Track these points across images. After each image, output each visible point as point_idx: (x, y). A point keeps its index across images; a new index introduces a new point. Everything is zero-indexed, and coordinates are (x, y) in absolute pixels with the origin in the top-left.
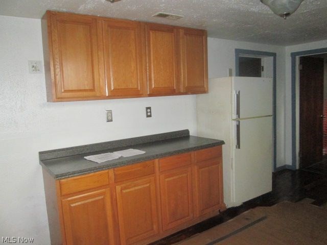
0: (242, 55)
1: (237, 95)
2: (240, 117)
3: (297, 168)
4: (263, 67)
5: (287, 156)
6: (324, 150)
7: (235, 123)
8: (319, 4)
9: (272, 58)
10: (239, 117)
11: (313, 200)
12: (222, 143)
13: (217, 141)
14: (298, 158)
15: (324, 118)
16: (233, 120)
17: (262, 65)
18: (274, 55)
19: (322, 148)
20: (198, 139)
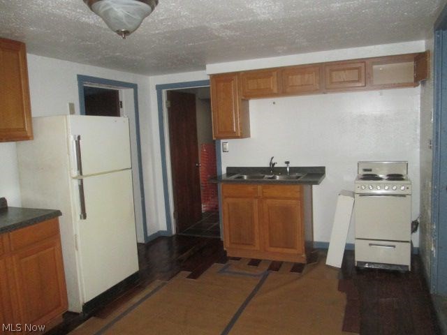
0: (88, 85)
1: (76, 141)
2: (83, 174)
3: (174, 232)
4: (121, 102)
5: (161, 220)
6: (203, 206)
7: (76, 183)
8: (171, 25)
9: (132, 90)
10: (81, 173)
11: (190, 273)
12: (58, 213)
13: (50, 212)
14: (173, 220)
15: (200, 168)
16: (74, 178)
17: (120, 100)
18: (134, 86)
19: (201, 204)
20: (24, 210)
